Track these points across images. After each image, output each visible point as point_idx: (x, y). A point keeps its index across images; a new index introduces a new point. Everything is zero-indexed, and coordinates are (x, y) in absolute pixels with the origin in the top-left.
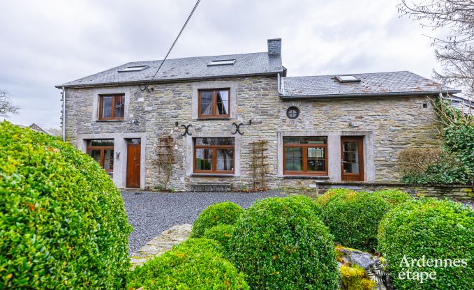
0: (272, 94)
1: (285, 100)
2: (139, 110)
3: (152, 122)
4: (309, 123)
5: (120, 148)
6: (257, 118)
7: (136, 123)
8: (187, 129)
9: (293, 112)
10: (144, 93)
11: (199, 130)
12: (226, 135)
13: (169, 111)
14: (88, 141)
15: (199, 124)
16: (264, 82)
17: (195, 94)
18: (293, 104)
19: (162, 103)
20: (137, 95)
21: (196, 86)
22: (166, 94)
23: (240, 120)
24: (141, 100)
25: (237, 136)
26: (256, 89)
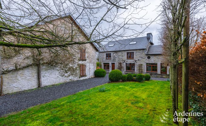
0: (144, 53)
1: (147, 55)
2: (114, 57)
3: (117, 59)
4: (153, 60)
5: (110, 65)
6: (140, 59)
7: (114, 60)
8: (124, 61)
9: (149, 58)
10: (115, 53)
11: (127, 61)
12: (133, 63)
13: (120, 57)
14: (104, 63)
15: (127, 60)
16: (142, 50)
17: (126, 54)
18: (149, 56)
19: (119, 55)
20: (114, 54)
21: (126, 52)
22: (120, 54)
23: (136, 59)
24: (115, 55)
25: (135, 63)
26: (140, 52)
